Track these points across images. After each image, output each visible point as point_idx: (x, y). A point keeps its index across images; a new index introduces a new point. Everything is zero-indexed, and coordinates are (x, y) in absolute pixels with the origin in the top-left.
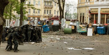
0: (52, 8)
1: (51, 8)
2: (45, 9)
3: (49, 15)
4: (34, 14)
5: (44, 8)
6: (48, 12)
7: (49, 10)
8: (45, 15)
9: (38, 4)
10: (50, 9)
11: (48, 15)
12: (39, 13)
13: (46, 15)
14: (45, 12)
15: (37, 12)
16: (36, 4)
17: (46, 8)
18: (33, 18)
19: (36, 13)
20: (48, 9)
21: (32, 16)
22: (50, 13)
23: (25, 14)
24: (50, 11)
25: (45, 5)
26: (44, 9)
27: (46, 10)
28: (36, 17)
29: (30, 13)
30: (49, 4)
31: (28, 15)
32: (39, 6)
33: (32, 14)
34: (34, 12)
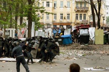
0: (88, 11)
1: (86, 11)
2: (77, 13)
3: (83, 21)
4: (61, 20)
6: (81, 17)
7: (83, 14)
8: (77, 21)
9: (66, 6)
10: (85, 13)
11: (81, 21)
12: (69, 19)
13: (79, 21)
14: (77, 18)
16: (64, 6)
17: (78, 11)
18: (60, 26)
19: (65, 18)
20: (81, 13)
21: (58, 24)
22: (85, 18)
23: (38, 20)
24: (85, 15)
25: (76, 7)
26: (75, 14)
27: (79, 14)
28: (65, 25)
29: (56, 19)
30: (83, 6)
31: (53, 22)
32: (68, 9)
33: (58, 20)
34: (62, 18)
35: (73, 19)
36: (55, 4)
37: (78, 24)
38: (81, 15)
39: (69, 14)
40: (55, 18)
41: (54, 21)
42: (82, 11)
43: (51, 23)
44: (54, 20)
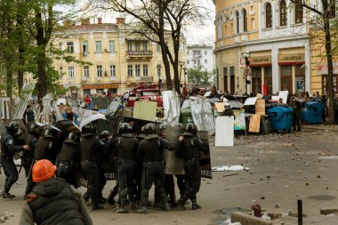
0: (151, 58)
1: (148, 59)
2: (131, 63)
3: (142, 79)
4: (99, 78)
5: (128, 61)
6: (138, 71)
7: (142, 64)
8: (131, 79)
9: (108, 50)
10: (145, 63)
11: (139, 78)
12: (114, 75)
13: (135, 79)
14: (130, 73)
15: (109, 73)
16: (103, 50)
17: (132, 59)
18: (97, 90)
19: (106, 75)
20: (138, 63)
21: (94, 86)
22: (146, 72)
24: (145, 66)
25: (128, 52)
26: (127, 64)
27: (134, 64)
28: (106, 88)
29: (88, 76)
30: (142, 48)
31: (83, 83)
32: (112, 55)
33: (93, 78)
34: (100, 74)
35: (122, 75)
36: (84, 46)
37: (133, 84)
38: (138, 66)
39: (114, 67)
40: (87, 74)
41: (85, 81)
42: (140, 59)
43: (78, 86)
44: (85, 79)
